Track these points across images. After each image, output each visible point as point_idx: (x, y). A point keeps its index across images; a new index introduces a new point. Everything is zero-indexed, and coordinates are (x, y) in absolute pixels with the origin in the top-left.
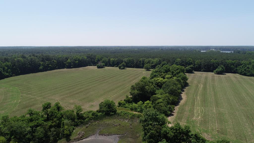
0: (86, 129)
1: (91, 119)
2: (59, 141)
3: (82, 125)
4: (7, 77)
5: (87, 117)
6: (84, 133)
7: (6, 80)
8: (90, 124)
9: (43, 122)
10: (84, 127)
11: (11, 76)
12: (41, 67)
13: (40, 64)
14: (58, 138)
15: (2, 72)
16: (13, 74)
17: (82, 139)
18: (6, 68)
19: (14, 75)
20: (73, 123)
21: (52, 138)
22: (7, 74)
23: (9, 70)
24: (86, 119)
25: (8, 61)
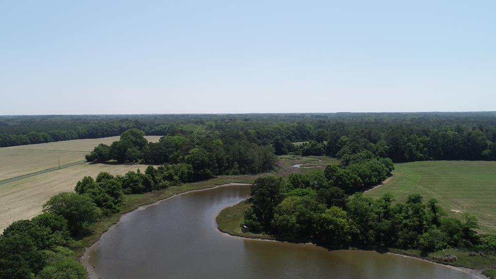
0: (467, 256)
1: (492, 249)
2: (410, 250)
3: (466, 249)
4: (421, 159)
5: (486, 243)
6: (457, 259)
7: (417, 163)
8: (481, 254)
9: (402, 218)
10: (467, 254)
11: (427, 159)
12: (486, 152)
13: (486, 145)
14: (409, 246)
15: (413, 150)
16: (430, 156)
17: (445, 263)
18: (422, 145)
19: (431, 158)
20: (449, 238)
21: (400, 240)
22: (421, 155)
23: (425, 148)
24: (482, 244)
25: (428, 136)
